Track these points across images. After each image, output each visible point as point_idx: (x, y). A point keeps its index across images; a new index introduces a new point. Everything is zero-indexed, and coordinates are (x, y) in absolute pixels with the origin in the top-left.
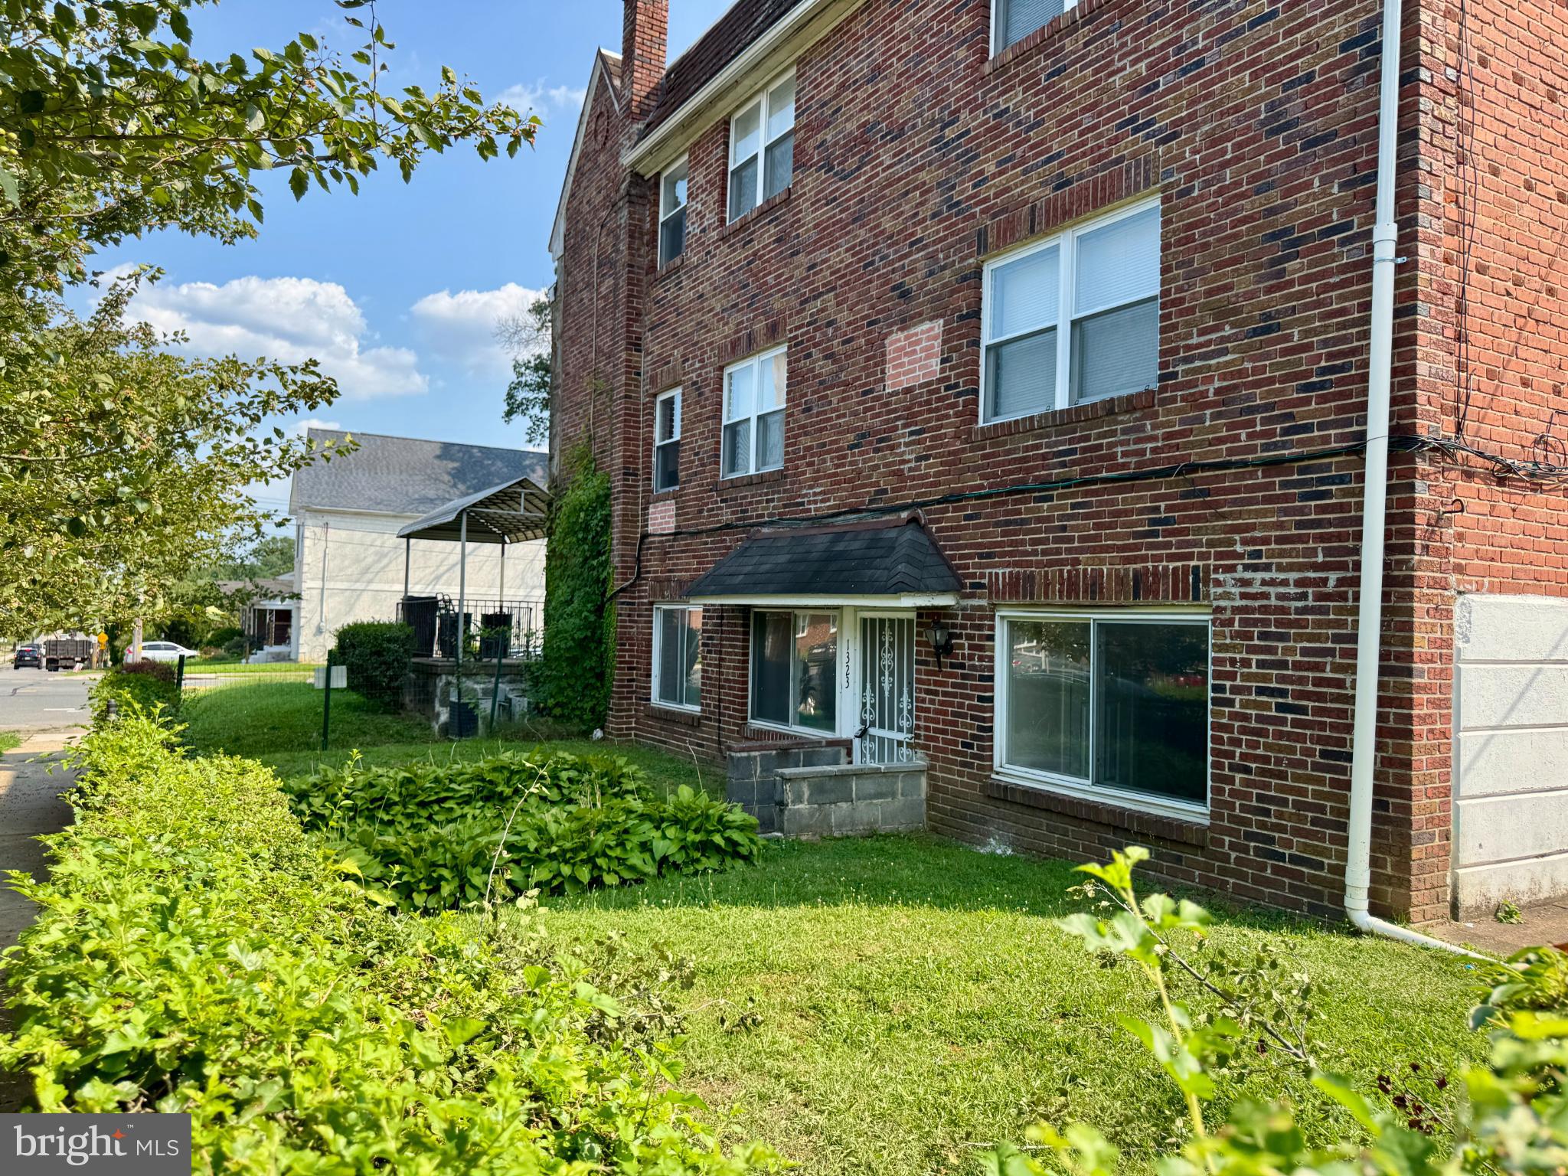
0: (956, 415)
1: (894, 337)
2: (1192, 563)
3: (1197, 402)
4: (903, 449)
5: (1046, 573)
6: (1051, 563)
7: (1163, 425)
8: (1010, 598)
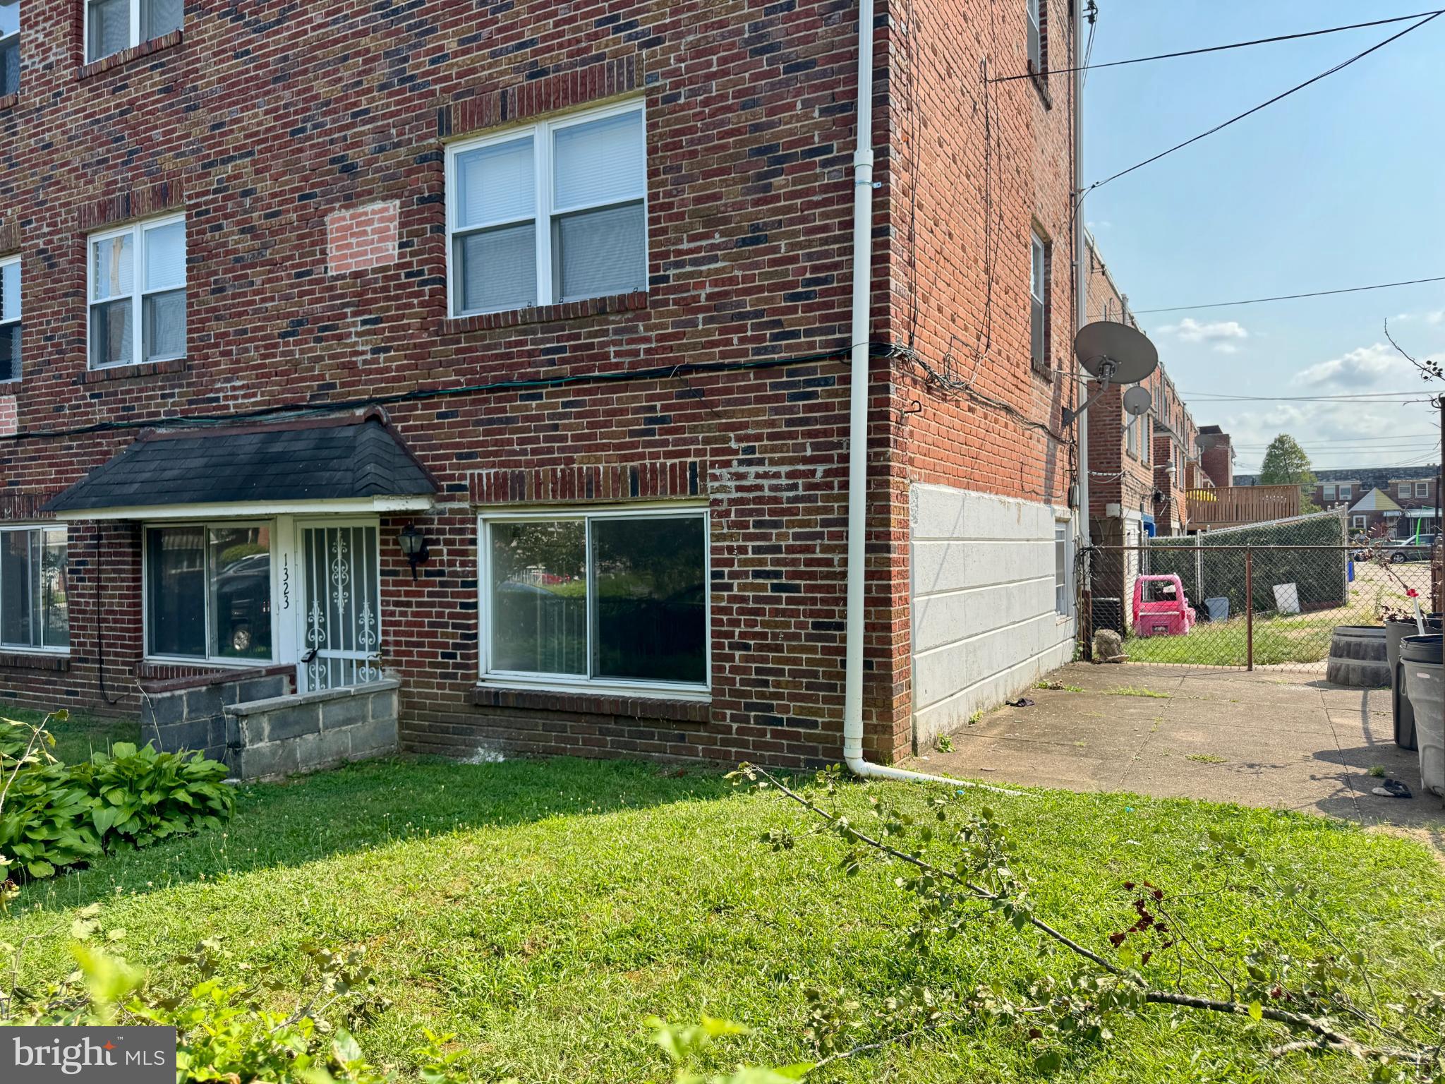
0: (422, 304)
1: (336, 214)
2: (689, 460)
3: (689, 306)
4: (354, 339)
5: (537, 473)
6: (542, 463)
7: (656, 327)
8: (497, 499)
